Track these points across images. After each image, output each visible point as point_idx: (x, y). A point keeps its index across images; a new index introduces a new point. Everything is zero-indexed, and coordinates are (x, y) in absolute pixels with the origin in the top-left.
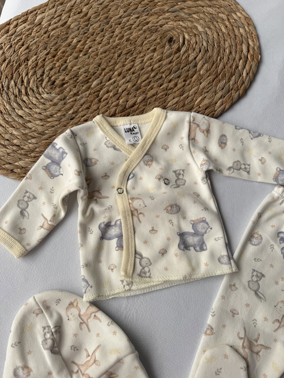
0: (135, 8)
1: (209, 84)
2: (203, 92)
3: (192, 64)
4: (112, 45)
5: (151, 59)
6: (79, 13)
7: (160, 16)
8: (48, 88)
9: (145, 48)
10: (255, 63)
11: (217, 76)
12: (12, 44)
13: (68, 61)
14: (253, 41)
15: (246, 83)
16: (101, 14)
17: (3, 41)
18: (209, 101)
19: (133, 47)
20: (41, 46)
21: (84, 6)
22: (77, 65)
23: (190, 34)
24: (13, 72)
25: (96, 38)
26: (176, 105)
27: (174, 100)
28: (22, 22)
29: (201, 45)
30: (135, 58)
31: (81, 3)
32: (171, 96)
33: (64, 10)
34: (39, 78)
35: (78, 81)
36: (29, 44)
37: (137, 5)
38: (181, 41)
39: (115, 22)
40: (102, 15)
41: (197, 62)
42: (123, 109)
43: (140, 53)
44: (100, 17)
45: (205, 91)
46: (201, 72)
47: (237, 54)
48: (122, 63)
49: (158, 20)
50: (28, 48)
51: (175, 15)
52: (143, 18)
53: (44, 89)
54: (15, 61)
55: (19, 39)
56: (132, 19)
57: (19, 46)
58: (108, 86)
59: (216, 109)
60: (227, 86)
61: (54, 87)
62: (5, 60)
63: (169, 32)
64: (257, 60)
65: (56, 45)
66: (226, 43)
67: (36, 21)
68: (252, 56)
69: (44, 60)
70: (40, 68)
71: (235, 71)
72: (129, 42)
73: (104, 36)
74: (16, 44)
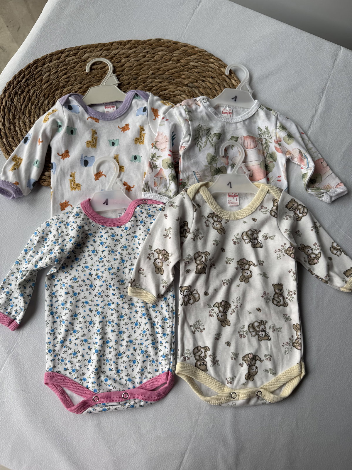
6: (117, 62)
7: (178, 87)
12: (58, 70)
16: (134, 69)
17: (53, 65)
20: (78, 80)
21: (124, 58)
24: (50, 93)
28: (73, 55)
31: (123, 54)
33: (108, 56)
36: (70, 75)
37: (164, 72)
39: (141, 79)
40: (134, 71)
44: (132, 71)
49: (175, 90)
50: (68, 78)
51: (190, 91)
52: (164, 84)
54: (55, 85)
55: (65, 68)
56: (156, 82)
57: (62, 73)
62: (48, 82)
67: (83, 57)
74: (61, 71)
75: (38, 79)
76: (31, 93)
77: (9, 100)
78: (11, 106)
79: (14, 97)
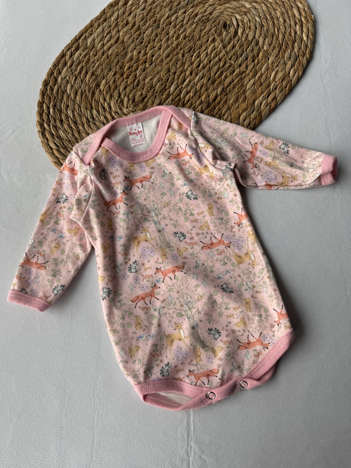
0: (179, 3)
1: (276, 57)
2: (274, 67)
3: (253, 42)
4: (172, 48)
5: (214, 49)
6: (126, 25)
7: (205, 4)
8: (132, 106)
9: (204, 40)
10: (311, 24)
11: (281, 47)
12: (76, 74)
13: (137, 76)
14: (301, 3)
15: (309, 46)
16: (148, 19)
17: (66, 74)
18: (283, 73)
19: (192, 43)
20: (105, 69)
21: (128, 16)
22: (147, 77)
23: (241, 14)
24: (90, 102)
25: (154, 44)
26: (254, 86)
27: (251, 82)
28: (76, 51)
29: (254, 21)
30: (199, 52)
31: (124, 13)
32: (246, 79)
33: (110, 26)
34: (118, 99)
35: (156, 91)
36: (92, 70)
38: (235, 23)
39: (165, 23)
40: (150, 20)
41: (258, 39)
42: (208, 105)
43: (201, 47)
44: (148, 23)
45: (275, 65)
46: (265, 48)
47: (291, 20)
48: (189, 62)
49: (205, 8)
50: (93, 74)
52: (190, 11)
53: (127, 108)
54: (87, 91)
55: (81, 68)
56: (180, 15)
57: (84, 74)
58: (185, 88)
59: (291, 79)
60: (293, 55)
61: (137, 103)
62: (77, 93)
63: (221, 18)
64: (312, 20)
65: (118, 63)
66: (277, 13)
67: (88, 45)
68: (306, 17)
69: (114, 81)
70: (114, 90)
71: (295, 37)
72: (187, 39)
73: (161, 40)
74: (80, 73)
75: (65, 97)
76: (72, 116)
77: (57, 139)
78: (63, 143)
79: (58, 133)
